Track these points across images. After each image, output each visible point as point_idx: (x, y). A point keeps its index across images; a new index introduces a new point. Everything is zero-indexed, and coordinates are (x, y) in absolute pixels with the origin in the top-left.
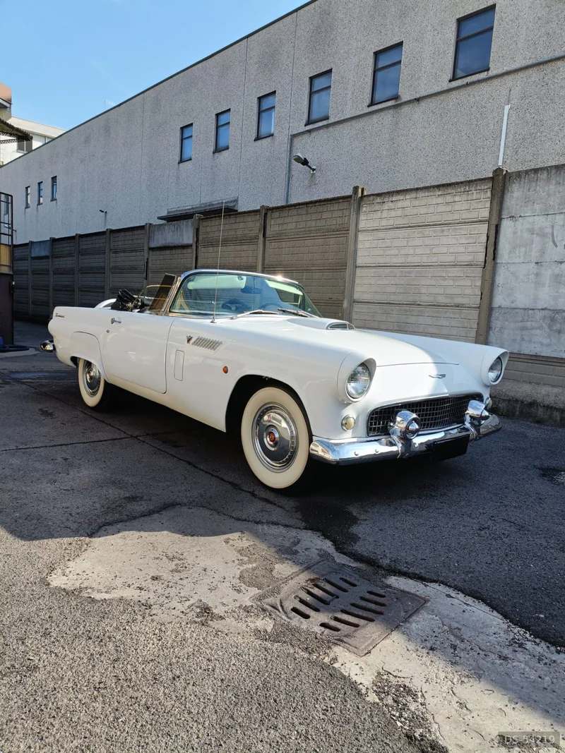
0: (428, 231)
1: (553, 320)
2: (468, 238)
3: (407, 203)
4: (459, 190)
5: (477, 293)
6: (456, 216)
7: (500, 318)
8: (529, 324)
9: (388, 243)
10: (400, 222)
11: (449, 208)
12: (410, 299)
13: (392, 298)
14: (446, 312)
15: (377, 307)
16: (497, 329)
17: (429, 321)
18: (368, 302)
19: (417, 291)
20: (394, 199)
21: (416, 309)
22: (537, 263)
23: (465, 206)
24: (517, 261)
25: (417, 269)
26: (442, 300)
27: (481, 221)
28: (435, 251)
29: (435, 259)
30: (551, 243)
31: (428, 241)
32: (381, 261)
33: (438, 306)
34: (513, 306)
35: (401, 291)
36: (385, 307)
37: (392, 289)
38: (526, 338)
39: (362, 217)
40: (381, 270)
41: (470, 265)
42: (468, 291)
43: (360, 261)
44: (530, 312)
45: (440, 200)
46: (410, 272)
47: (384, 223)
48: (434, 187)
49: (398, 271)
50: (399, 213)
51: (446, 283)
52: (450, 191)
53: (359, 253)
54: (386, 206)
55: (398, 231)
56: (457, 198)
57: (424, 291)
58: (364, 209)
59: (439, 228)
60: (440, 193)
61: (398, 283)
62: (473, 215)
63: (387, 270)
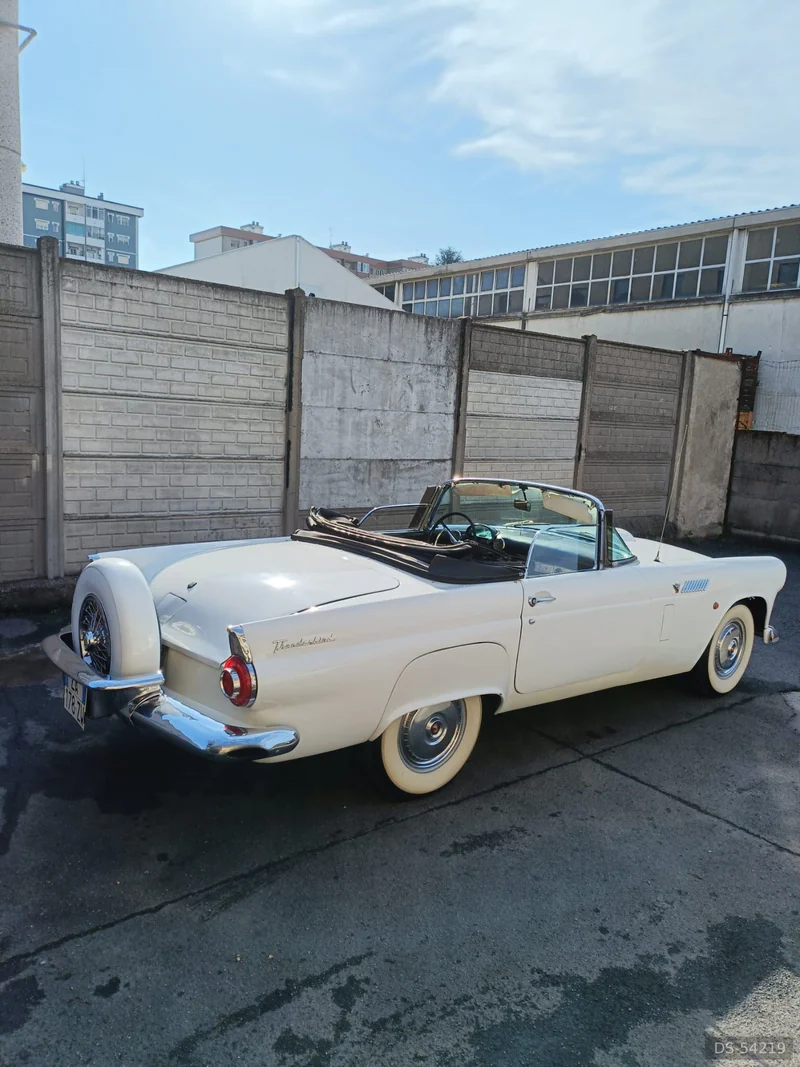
0: (203, 349)
1: (357, 470)
2: (262, 369)
3: (161, 298)
4: (245, 300)
5: (278, 441)
6: (245, 337)
7: (308, 471)
8: (335, 476)
9: (131, 357)
10: (151, 326)
11: (234, 322)
12: (183, 449)
13: (149, 449)
14: (241, 467)
15: (121, 463)
16: (305, 485)
17: (217, 480)
18: (99, 456)
19: (192, 438)
20: (135, 283)
21: (195, 463)
22: (339, 409)
23: (256, 325)
24: (318, 404)
25: (189, 405)
26: (233, 450)
27: (277, 350)
28: (216, 379)
29: (217, 392)
30: (350, 388)
31: (204, 365)
32: (121, 386)
33: (229, 458)
34: (320, 456)
35: (165, 437)
36: (134, 463)
37: (149, 434)
38: (334, 491)
39: (65, 300)
40: (120, 402)
41: (267, 405)
42: (267, 439)
43: (68, 382)
44: (337, 462)
45: (218, 307)
46: (177, 409)
47: (118, 320)
48: (208, 284)
49: (153, 405)
50: (149, 310)
51: (236, 427)
52: (231, 298)
53: (66, 366)
54: (120, 292)
55: (150, 341)
56: (243, 312)
57: (204, 437)
58: (69, 285)
59: (220, 348)
60: (217, 297)
61: (157, 424)
62: (267, 340)
63: (133, 403)
